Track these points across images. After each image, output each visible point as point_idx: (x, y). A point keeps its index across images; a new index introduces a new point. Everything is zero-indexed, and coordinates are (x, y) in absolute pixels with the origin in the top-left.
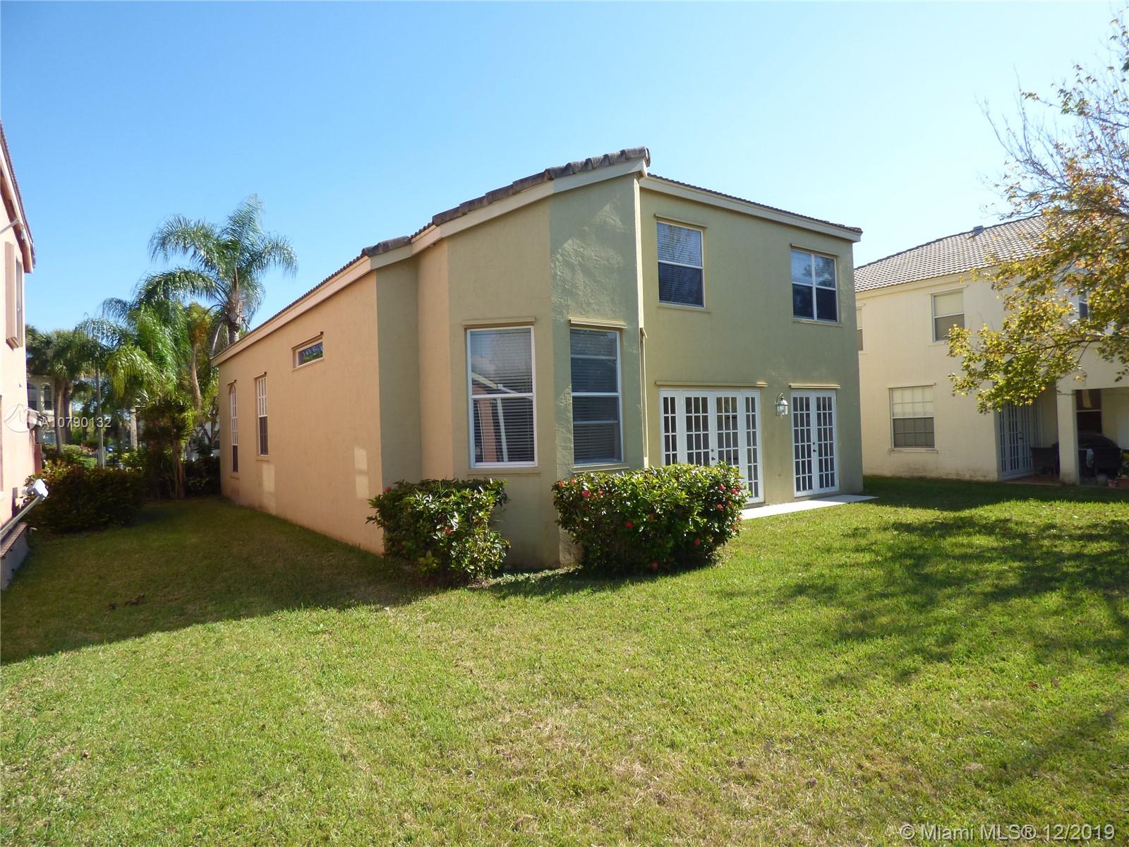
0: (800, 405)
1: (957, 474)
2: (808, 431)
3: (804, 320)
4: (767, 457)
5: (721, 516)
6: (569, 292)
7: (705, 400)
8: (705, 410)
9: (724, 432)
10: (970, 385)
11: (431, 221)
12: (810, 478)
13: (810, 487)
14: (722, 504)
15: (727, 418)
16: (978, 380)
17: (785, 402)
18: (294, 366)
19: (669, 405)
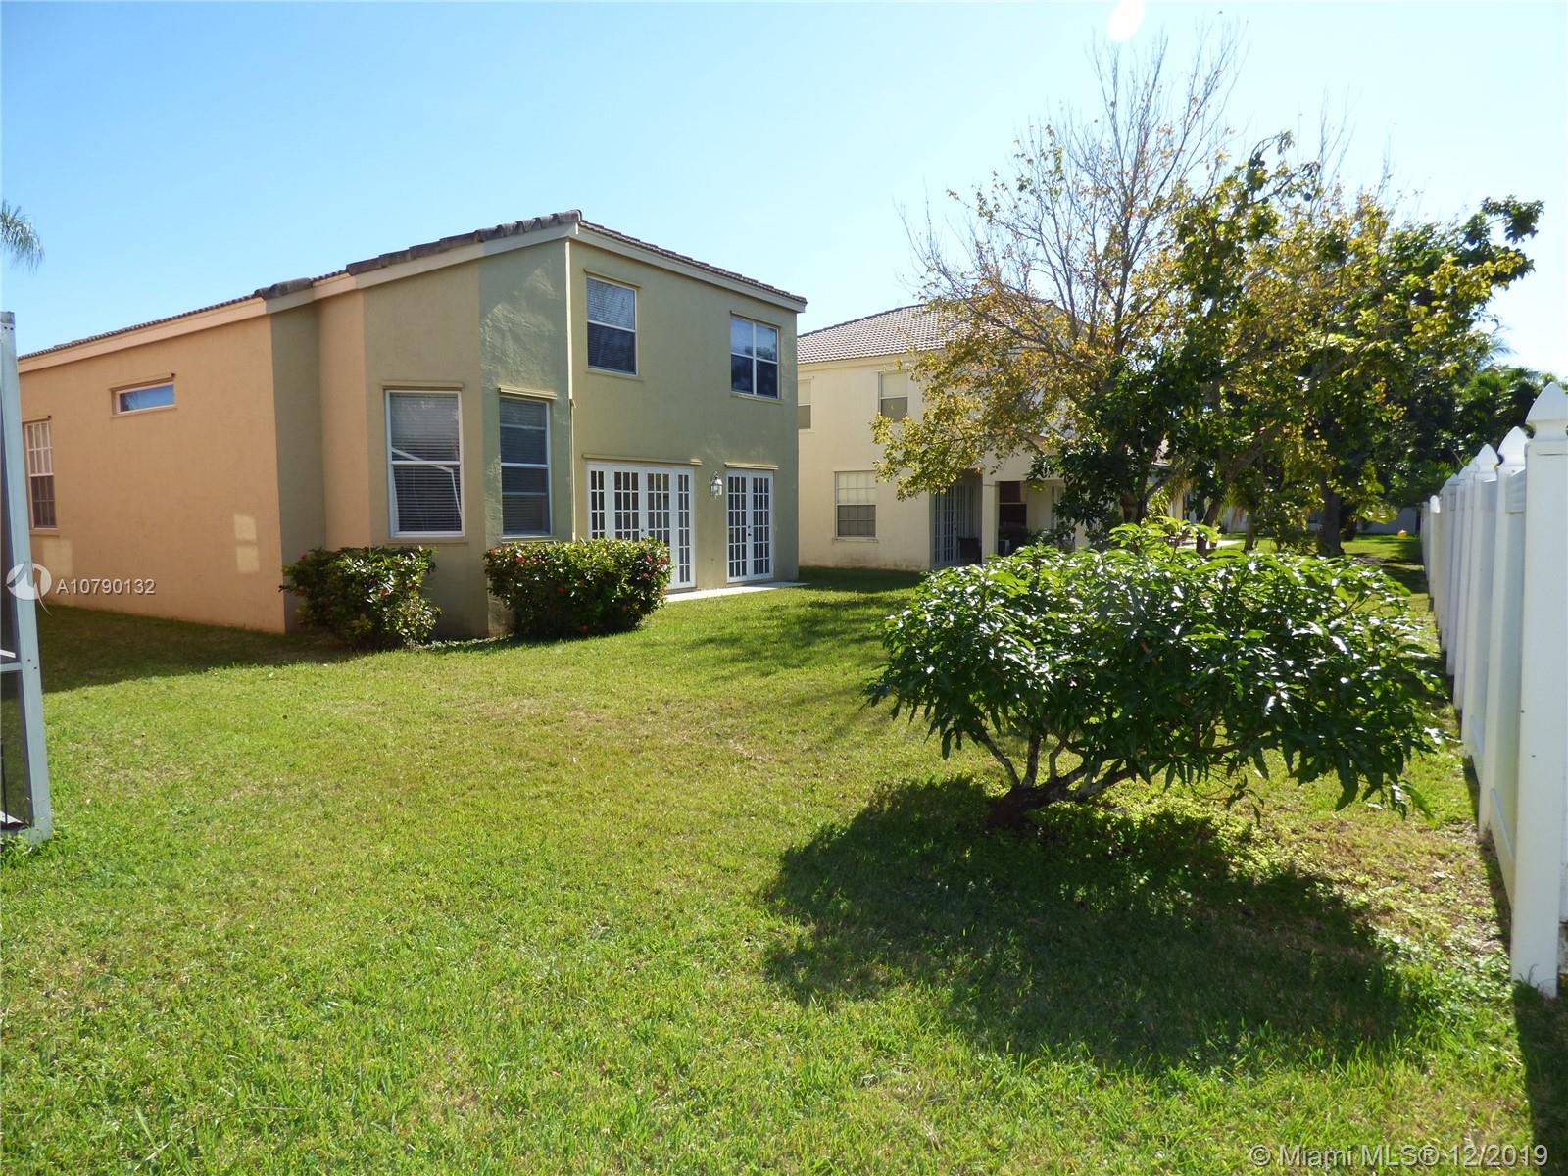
0: (735, 484)
1: (895, 565)
2: (744, 513)
3: (743, 395)
4: (700, 539)
5: (647, 586)
6: (498, 359)
7: (635, 476)
8: (635, 487)
9: (655, 511)
10: (891, 472)
11: (344, 268)
12: (744, 563)
13: (744, 574)
14: (649, 573)
15: (659, 496)
16: (898, 468)
17: (719, 482)
18: (114, 412)
19: (597, 479)
